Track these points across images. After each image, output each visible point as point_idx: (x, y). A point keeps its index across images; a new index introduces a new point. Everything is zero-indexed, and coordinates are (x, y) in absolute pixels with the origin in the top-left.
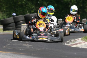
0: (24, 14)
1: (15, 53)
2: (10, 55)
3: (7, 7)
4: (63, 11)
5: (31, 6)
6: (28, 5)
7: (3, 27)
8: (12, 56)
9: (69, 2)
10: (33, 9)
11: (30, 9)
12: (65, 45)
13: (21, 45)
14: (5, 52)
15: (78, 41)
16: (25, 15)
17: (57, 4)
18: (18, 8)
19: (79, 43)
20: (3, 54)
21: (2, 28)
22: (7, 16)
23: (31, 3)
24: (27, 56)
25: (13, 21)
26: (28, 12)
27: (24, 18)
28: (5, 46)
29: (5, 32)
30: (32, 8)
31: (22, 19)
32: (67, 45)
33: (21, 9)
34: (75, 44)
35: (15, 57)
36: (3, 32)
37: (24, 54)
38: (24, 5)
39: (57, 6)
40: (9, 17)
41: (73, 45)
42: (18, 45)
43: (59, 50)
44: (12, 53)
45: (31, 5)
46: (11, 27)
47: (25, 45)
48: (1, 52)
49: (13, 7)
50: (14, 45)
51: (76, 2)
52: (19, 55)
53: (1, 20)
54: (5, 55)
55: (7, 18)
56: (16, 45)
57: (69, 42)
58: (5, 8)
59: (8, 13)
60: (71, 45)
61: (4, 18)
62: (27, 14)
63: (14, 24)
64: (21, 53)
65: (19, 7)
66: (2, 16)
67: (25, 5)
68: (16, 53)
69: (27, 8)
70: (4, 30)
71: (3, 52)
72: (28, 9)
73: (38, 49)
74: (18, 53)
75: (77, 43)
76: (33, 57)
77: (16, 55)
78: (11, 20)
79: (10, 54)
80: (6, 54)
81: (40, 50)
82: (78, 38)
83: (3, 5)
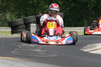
0: (35, 14)
1: (25, 59)
2: (19, 62)
3: (16, 6)
4: (80, 12)
5: (44, 6)
6: (40, 5)
7: (12, 29)
8: (22, 62)
9: (88, 2)
10: (47, 10)
11: (43, 9)
12: (83, 50)
13: (32, 50)
14: (13, 58)
15: (98, 46)
16: (37, 16)
17: (74, 3)
18: (28, 8)
19: (100, 49)
20: (11, 61)
21: (10, 30)
22: (15, 16)
23: (44, 3)
24: (39, 63)
25: (23, 23)
26: (40, 12)
27: (35, 20)
28: (13, 52)
29: (13, 35)
30: (46, 8)
31: (33, 21)
32: (85, 51)
33: (32, 8)
34: (94, 50)
35: (25, 64)
36: (11, 35)
37: (35, 60)
38: (35, 4)
39: (74, 6)
40: (18, 18)
41: (92, 51)
42: (29, 50)
43: (76, 57)
44: (22, 59)
45: (44, 4)
46: (20, 30)
47: (36, 51)
48: (9, 58)
49: (23, 7)
50: (24, 50)
51: (96, 2)
52: (30, 62)
53: (9, 21)
54: (14, 62)
55: (15, 19)
56: (26, 50)
57: (88, 47)
58: (13, 7)
59: (17, 13)
60: (90, 51)
61: (13, 19)
62: (39, 15)
63: (24, 26)
64: (33, 60)
65: (29, 6)
66: (10, 17)
67: (37, 4)
68: (27, 59)
69: (39, 7)
70: (13, 33)
71: (12, 58)
72: (40, 9)
73: (52, 56)
74: (28, 59)
75: (97, 48)
76: (45, 64)
77: (26, 62)
78: (20, 21)
79: (19, 60)
80: (14, 60)
81: (54, 56)
82: (98, 43)
83: (12, 4)
